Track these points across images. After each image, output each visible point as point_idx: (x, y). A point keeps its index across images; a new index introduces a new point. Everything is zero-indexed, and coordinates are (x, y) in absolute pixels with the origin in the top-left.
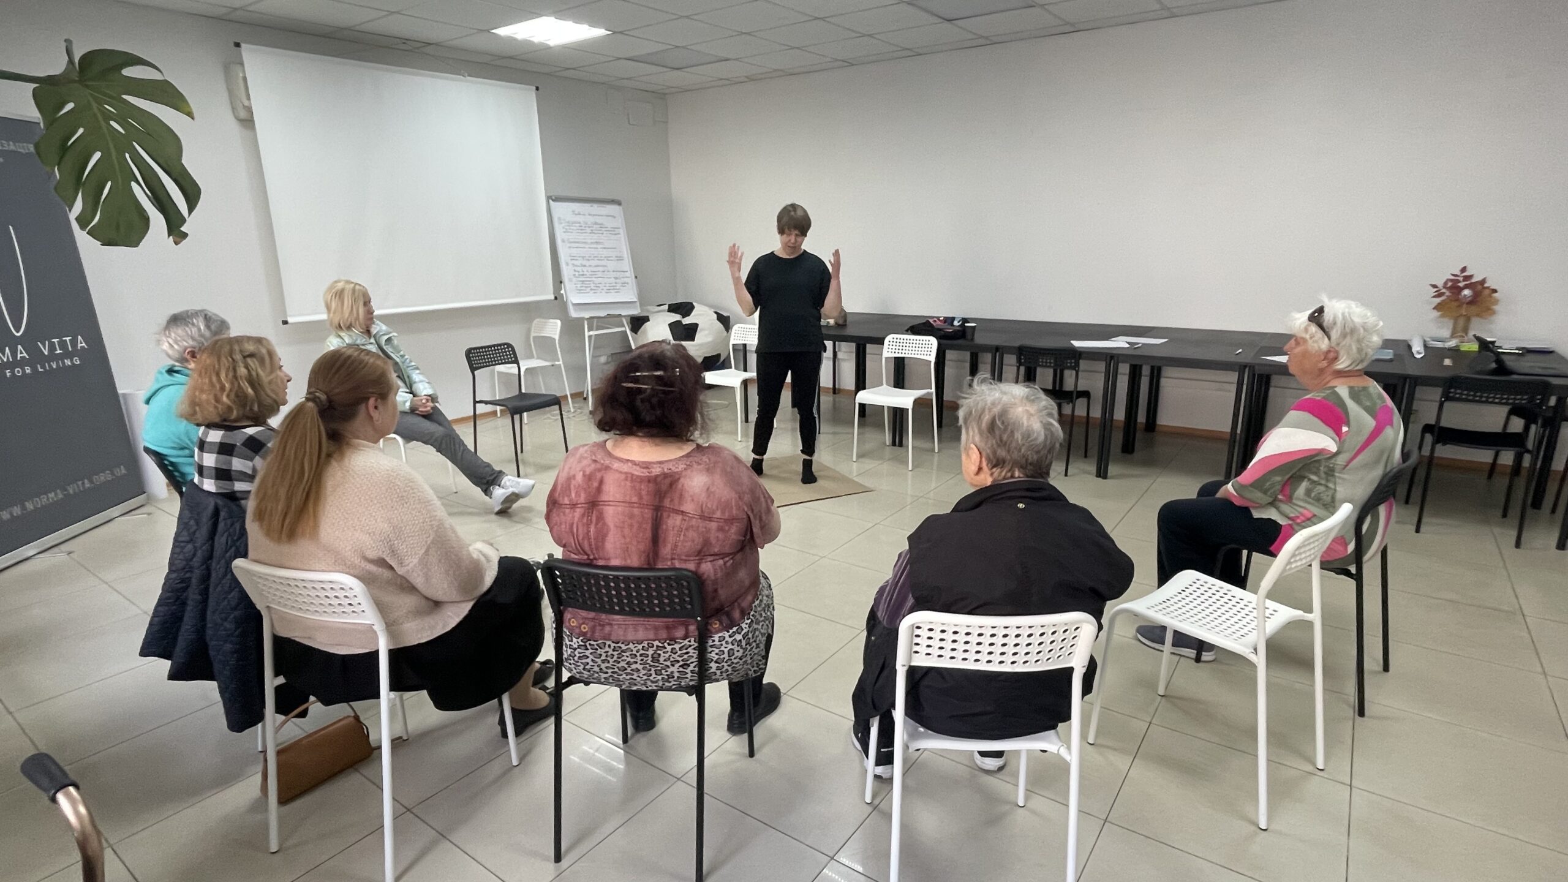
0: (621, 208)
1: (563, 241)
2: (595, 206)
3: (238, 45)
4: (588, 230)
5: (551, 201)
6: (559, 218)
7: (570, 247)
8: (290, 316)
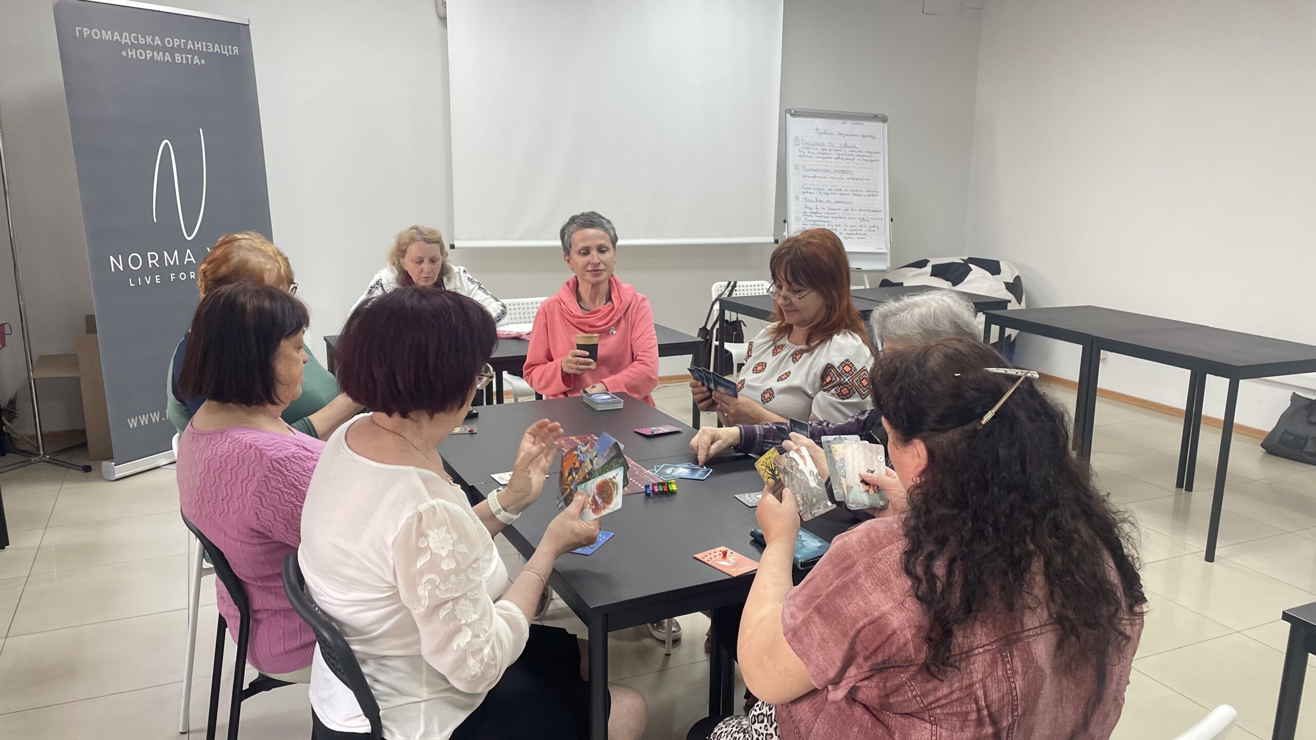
0: (886, 125)
1: (796, 167)
2: (849, 122)
4: (834, 155)
5: (788, 115)
6: (796, 139)
7: (804, 176)
8: (458, 239)
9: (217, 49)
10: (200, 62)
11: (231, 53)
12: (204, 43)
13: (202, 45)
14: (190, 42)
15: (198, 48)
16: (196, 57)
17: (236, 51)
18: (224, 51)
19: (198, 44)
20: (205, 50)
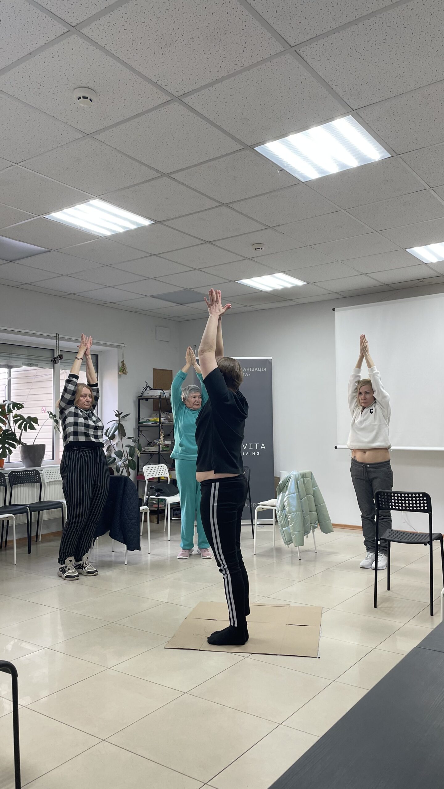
3: (334, 310)
8: (339, 444)
9: (256, 369)
10: (248, 375)
11: (262, 370)
12: (251, 368)
13: (250, 369)
14: (245, 368)
15: (248, 370)
16: (247, 373)
17: (265, 369)
18: (259, 370)
19: (248, 368)
20: (251, 370)
